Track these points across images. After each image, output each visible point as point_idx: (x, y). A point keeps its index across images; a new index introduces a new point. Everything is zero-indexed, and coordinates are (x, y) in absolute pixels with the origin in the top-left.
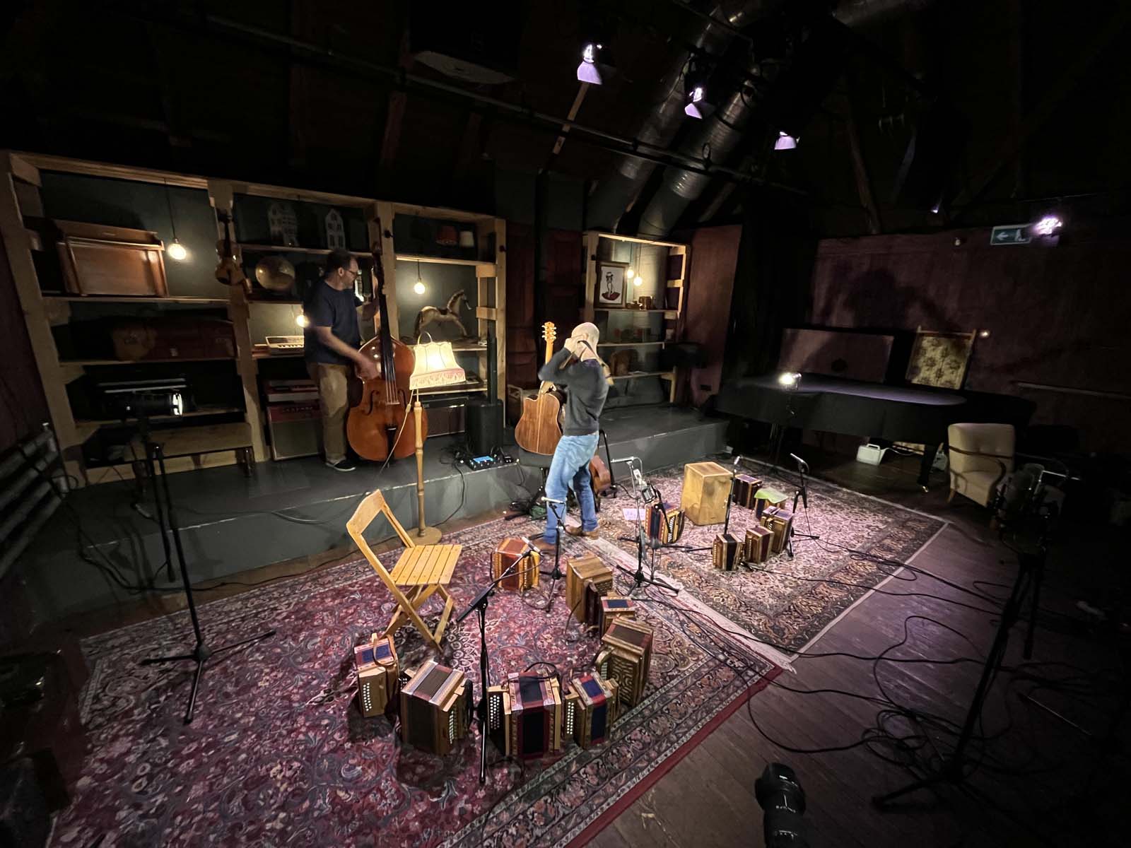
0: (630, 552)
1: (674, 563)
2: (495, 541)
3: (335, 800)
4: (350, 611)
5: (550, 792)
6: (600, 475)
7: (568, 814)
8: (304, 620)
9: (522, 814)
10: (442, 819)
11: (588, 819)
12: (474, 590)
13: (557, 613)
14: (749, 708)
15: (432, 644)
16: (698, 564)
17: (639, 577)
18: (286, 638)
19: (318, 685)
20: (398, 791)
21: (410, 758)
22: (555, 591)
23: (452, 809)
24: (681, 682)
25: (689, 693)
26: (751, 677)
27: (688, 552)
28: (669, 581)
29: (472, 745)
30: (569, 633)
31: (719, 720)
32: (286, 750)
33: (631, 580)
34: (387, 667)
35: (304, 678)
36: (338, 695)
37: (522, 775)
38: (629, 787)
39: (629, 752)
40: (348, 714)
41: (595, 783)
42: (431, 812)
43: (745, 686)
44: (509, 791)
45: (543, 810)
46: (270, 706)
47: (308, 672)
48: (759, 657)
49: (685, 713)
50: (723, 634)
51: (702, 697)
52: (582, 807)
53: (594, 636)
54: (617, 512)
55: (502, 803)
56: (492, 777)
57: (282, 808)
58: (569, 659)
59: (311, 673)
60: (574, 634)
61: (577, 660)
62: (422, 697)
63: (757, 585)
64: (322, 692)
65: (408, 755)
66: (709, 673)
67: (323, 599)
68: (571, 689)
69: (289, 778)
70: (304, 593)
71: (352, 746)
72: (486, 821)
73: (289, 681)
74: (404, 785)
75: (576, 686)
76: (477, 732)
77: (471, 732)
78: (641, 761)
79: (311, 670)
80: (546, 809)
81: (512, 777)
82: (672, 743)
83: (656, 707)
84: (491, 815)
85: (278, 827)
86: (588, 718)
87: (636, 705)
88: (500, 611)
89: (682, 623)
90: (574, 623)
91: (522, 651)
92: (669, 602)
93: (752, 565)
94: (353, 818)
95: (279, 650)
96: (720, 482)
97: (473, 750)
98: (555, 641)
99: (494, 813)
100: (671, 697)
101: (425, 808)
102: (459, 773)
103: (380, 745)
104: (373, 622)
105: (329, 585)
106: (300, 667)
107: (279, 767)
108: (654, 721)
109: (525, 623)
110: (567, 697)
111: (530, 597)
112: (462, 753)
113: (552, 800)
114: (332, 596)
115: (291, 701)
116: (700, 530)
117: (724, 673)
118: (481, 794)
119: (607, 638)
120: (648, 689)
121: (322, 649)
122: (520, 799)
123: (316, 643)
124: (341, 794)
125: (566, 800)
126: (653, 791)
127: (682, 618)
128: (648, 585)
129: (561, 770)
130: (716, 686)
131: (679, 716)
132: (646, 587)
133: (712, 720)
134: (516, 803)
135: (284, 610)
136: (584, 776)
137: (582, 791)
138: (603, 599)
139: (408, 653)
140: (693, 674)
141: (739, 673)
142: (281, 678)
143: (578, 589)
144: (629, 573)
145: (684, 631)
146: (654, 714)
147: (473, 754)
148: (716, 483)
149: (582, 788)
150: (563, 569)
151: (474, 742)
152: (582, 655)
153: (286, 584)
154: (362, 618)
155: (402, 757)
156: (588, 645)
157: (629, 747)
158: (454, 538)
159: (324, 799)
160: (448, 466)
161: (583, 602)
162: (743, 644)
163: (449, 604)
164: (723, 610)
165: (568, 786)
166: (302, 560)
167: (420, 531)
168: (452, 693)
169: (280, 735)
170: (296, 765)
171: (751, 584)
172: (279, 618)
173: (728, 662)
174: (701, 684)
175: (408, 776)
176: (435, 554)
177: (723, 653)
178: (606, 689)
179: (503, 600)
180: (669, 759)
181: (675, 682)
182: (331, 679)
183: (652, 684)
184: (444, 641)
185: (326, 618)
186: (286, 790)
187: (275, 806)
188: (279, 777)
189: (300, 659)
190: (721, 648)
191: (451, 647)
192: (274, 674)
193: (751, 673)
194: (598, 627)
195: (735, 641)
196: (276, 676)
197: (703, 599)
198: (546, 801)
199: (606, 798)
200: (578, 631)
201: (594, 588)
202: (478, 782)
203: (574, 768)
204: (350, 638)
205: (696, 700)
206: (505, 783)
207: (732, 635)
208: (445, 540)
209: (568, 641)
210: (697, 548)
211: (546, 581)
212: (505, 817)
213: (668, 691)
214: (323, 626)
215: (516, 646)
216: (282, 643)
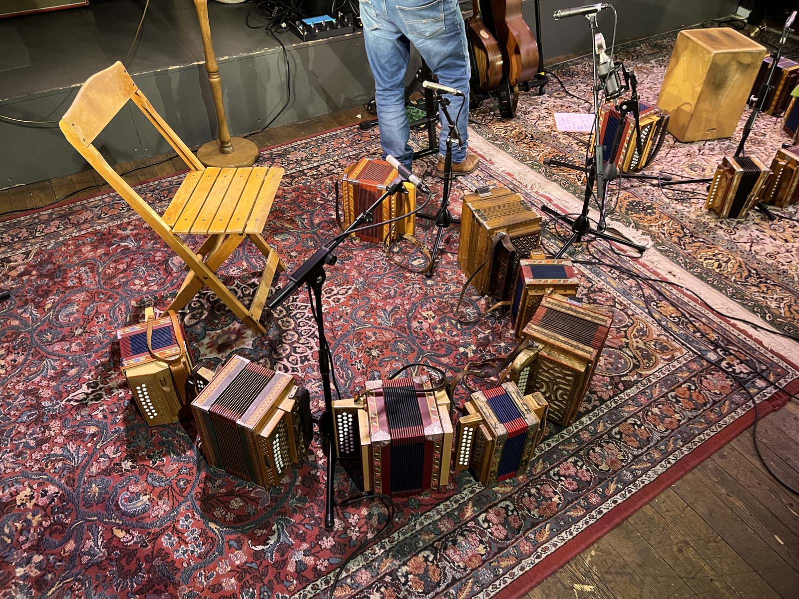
0: (567, 185)
1: (638, 203)
2: (343, 162)
3: (111, 543)
4: (121, 267)
5: (432, 545)
6: (523, 51)
7: (460, 579)
8: (52, 278)
9: (390, 574)
10: (270, 576)
11: (490, 588)
12: (312, 239)
13: (444, 279)
14: (754, 438)
15: (248, 322)
16: (679, 207)
17: (581, 225)
18: (26, 304)
19: (79, 377)
20: (203, 533)
21: (220, 486)
22: (441, 245)
23: (285, 562)
24: (643, 392)
25: (656, 410)
26: (761, 389)
27: (663, 185)
28: (628, 232)
29: (313, 472)
30: (464, 310)
31: (702, 453)
32: (36, 468)
33: (567, 230)
34: (169, 363)
35: (56, 364)
36: (109, 391)
37: (389, 519)
38: (555, 545)
39: (555, 493)
40: (125, 420)
41: (502, 537)
42: (254, 565)
43: (750, 403)
44: (371, 541)
45: (422, 572)
46: (9, 404)
47: (60, 357)
48: (775, 359)
49: (648, 440)
50: (717, 320)
51: (677, 416)
52: (482, 570)
53: (503, 316)
54: (544, 118)
55: (359, 558)
56: (345, 519)
57: (36, 548)
58: (462, 350)
59: (66, 358)
60: (470, 310)
61: (474, 352)
62: (225, 415)
63: (778, 242)
64: (84, 386)
65: (219, 482)
66: (689, 380)
67: (77, 246)
68: (469, 406)
69: (44, 508)
70: (49, 236)
71: (132, 467)
72: (337, 581)
73: (34, 369)
74: (212, 526)
75: (478, 403)
76: (320, 453)
77: (312, 453)
78: (575, 508)
79: (67, 353)
80: (426, 570)
81: (374, 521)
82: (626, 484)
83: (600, 428)
84: (344, 574)
85: (32, 574)
86: (497, 451)
87: (570, 424)
88: (354, 273)
89: (647, 301)
90: (471, 294)
91: (388, 335)
92: (626, 266)
93: (773, 210)
94: (139, 569)
95: (16, 323)
96: (740, 64)
97: (316, 479)
98: (440, 322)
99: (347, 571)
100: (626, 415)
101: (245, 559)
102: (294, 511)
103: (175, 466)
104: (157, 284)
105: (87, 225)
106: (49, 349)
107: (28, 491)
108: (597, 449)
109: (392, 293)
110: (462, 420)
111: (401, 252)
112: (298, 483)
113: (435, 558)
114: (91, 243)
115: (39, 398)
116: (685, 149)
117: (716, 383)
118: (328, 543)
119: (532, 329)
120: (589, 401)
121: (81, 322)
122: (387, 553)
123: (73, 314)
124: (120, 534)
125: (457, 558)
126: (593, 553)
127: (648, 292)
128: (594, 239)
129: (449, 515)
130: (701, 401)
131: (637, 444)
132: (588, 241)
133: (694, 453)
134: (379, 559)
135: (21, 262)
136: (486, 525)
137: (482, 546)
138: (523, 262)
139: (213, 333)
140: (665, 380)
141: (741, 383)
142: (23, 364)
143: (481, 244)
144: (564, 218)
145: (650, 313)
146: (598, 440)
147: (315, 484)
148: (734, 66)
149: (481, 542)
150: (456, 209)
151: (316, 467)
152: (483, 344)
153: (20, 222)
154: (141, 278)
155: (209, 485)
156: (493, 329)
157: (556, 487)
158: (279, 156)
159: (95, 541)
160: (261, 33)
161: (487, 266)
162: (750, 336)
163: (272, 261)
164: (719, 282)
165: (460, 539)
166: (42, 185)
167: (223, 144)
168: (274, 408)
169: (27, 446)
170: (52, 489)
171: (768, 240)
172: (14, 273)
173: (724, 364)
174: (675, 397)
175: (218, 513)
176: (239, 182)
177: (715, 350)
178: (528, 410)
179: (359, 256)
180: (619, 508)
181: (632, 391)
182: (97, 367)
183: (595, 393)
184: (267, 317)
185: (84, 276)
186: (40, 524)
187: (27, 545)
188: (30, 505)
189: (49, 337)
190: (712, 343)
191: (278, 327)
192: (11, 357)
193: (760, 383)
194: (510, 303)
195: (736, 332)
196: (15, 361)
197: (685, 263)
198: (426, 559)
199: (520, 558)
200: (477, 308)
201: (509, 246)
202: (323, 525)
203: (469, 513)
204: (122, 307)
205: (667, 420)
206: (364, 529)
207: (733, 321)
208: (265, 160)
209: (461, 323)
210: (679, 179)
211: (426, 228)
212: (365, 577)
213: (621, 406)
214: (80, 287)
215: (380, 328)
216: (19, 311)
